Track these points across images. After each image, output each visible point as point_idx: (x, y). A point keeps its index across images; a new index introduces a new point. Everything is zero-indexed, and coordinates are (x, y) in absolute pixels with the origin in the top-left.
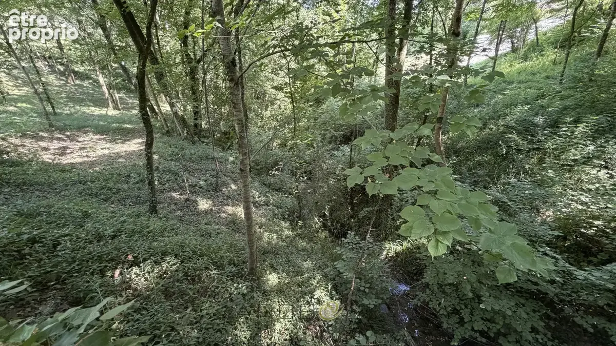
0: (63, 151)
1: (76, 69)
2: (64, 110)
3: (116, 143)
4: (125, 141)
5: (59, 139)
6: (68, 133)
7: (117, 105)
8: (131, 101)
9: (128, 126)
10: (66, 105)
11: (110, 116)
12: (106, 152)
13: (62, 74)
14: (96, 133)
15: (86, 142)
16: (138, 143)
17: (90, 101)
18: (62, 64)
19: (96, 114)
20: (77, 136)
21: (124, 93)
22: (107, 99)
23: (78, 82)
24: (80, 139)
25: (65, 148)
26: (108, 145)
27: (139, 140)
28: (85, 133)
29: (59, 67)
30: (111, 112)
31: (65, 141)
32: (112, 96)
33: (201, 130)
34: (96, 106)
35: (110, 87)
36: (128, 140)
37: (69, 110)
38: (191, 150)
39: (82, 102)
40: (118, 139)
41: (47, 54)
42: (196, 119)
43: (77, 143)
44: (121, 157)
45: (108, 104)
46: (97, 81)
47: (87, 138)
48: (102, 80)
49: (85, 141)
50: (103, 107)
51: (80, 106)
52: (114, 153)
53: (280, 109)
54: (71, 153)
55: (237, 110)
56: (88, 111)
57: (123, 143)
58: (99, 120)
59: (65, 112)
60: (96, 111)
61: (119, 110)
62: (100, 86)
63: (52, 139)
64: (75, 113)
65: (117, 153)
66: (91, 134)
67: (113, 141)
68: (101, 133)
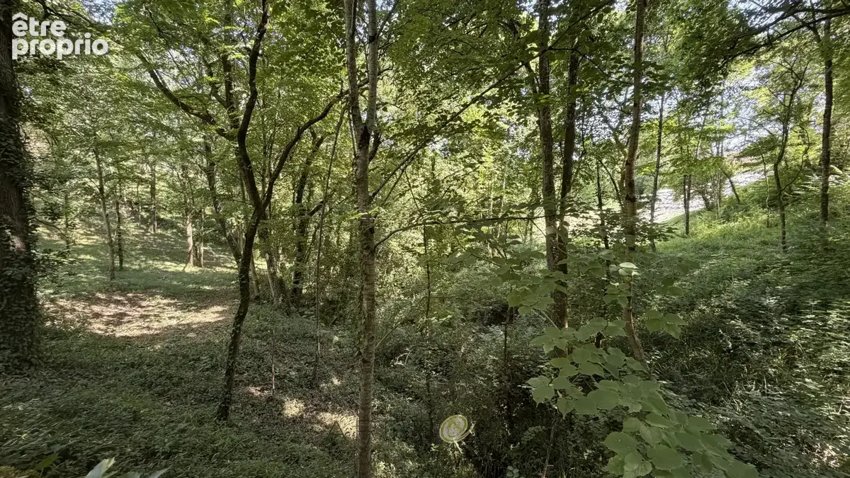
0: (119, 319)
1: (162, 217)
2: (133, 264)
3: (189, 311)
4: (201, 308)
5: (118, 302)
6: (130, 295)
7: (199, 260)
8: (217, 256)
9: (207, 288)
10: (137, 259)
11: (187, 274)
12: (174, 322)
13: (144, 221)
14: (165, 297)
15: (151, 308)
16: (217, 312)
17: (167, 254)
18: (147, 210)
19: (169, 270)
20: (141, 299)
21: (211, 246)
22: (190, 253)
23: (159, 231)
24: (144, 304)
25: (123, 315)
26: (178, 313)
27: (219, 307)
28: (153, 295)
29: (143, 213)
30: (190, 268)
31: (124, 305)
32: (196, 250)
33: (302, 297)
34: (173, 260)
35: (197, 238)
36: (206, 307)
37: (139, 265)
38: (284, 323)
39: (157, 255)
40: (192, 305)
41: (134, 200)
42: (296, 283)
43: (139, 309)
44: (192, 330)
45: (189, 258)
46: (183, 232)
47: (154, 303)
48: (190, 230)
49: (149, 306)
50: (181, 262)
51: (154, 260)
52: (184, 325)
53: (407, 273)
54: (129, 322)
55: (369, 282)
56: (161, 267)
57: (197, 311)
58: (172, 279)
59: (133, 267)
60: (172, 267)
61: (200, 266)
62: (186, 237)
63: (108, 302)
64: (146, 269)
65: (188, 324)
66: (159, 296)
67: (185, 308)
68: (172, 296)
